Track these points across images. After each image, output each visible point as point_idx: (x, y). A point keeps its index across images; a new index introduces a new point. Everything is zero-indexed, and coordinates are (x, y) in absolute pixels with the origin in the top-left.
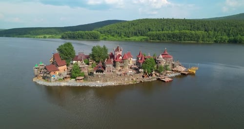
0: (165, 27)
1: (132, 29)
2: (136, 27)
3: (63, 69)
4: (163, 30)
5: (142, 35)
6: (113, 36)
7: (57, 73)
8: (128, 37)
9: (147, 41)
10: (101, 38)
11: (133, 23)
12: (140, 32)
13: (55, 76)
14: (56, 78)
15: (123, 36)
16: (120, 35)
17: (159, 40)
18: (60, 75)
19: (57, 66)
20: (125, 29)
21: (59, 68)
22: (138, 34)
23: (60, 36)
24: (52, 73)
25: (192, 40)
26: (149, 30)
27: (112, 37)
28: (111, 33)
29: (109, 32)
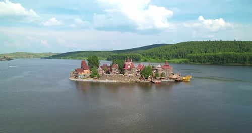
0: (209, 50)
1: (173, 52)
2: (178, 50)
3: (87, 72)
4: (206, 52)
5: (183, 58)
6: (154, 58)
7: (83, 73)
8: (169, 59)
9: (186, 63)
10: (142, 60)
11: (176, 46)
12: (182, 55)
13: (81, 75)
14: (82, 76)
15: (163, 59)
16: (160, 57)
17: (200, 62)
18: (84, 75)
19: (83, 69)
20: (166, 52)
21: (84, 70)
22: (179, 56)
23: (106, 59)
24: (79, 73)
25: (236, 63)
26: (191, 52)
27: (153, 60)
28: (153, 55)
29: (151, 55)
